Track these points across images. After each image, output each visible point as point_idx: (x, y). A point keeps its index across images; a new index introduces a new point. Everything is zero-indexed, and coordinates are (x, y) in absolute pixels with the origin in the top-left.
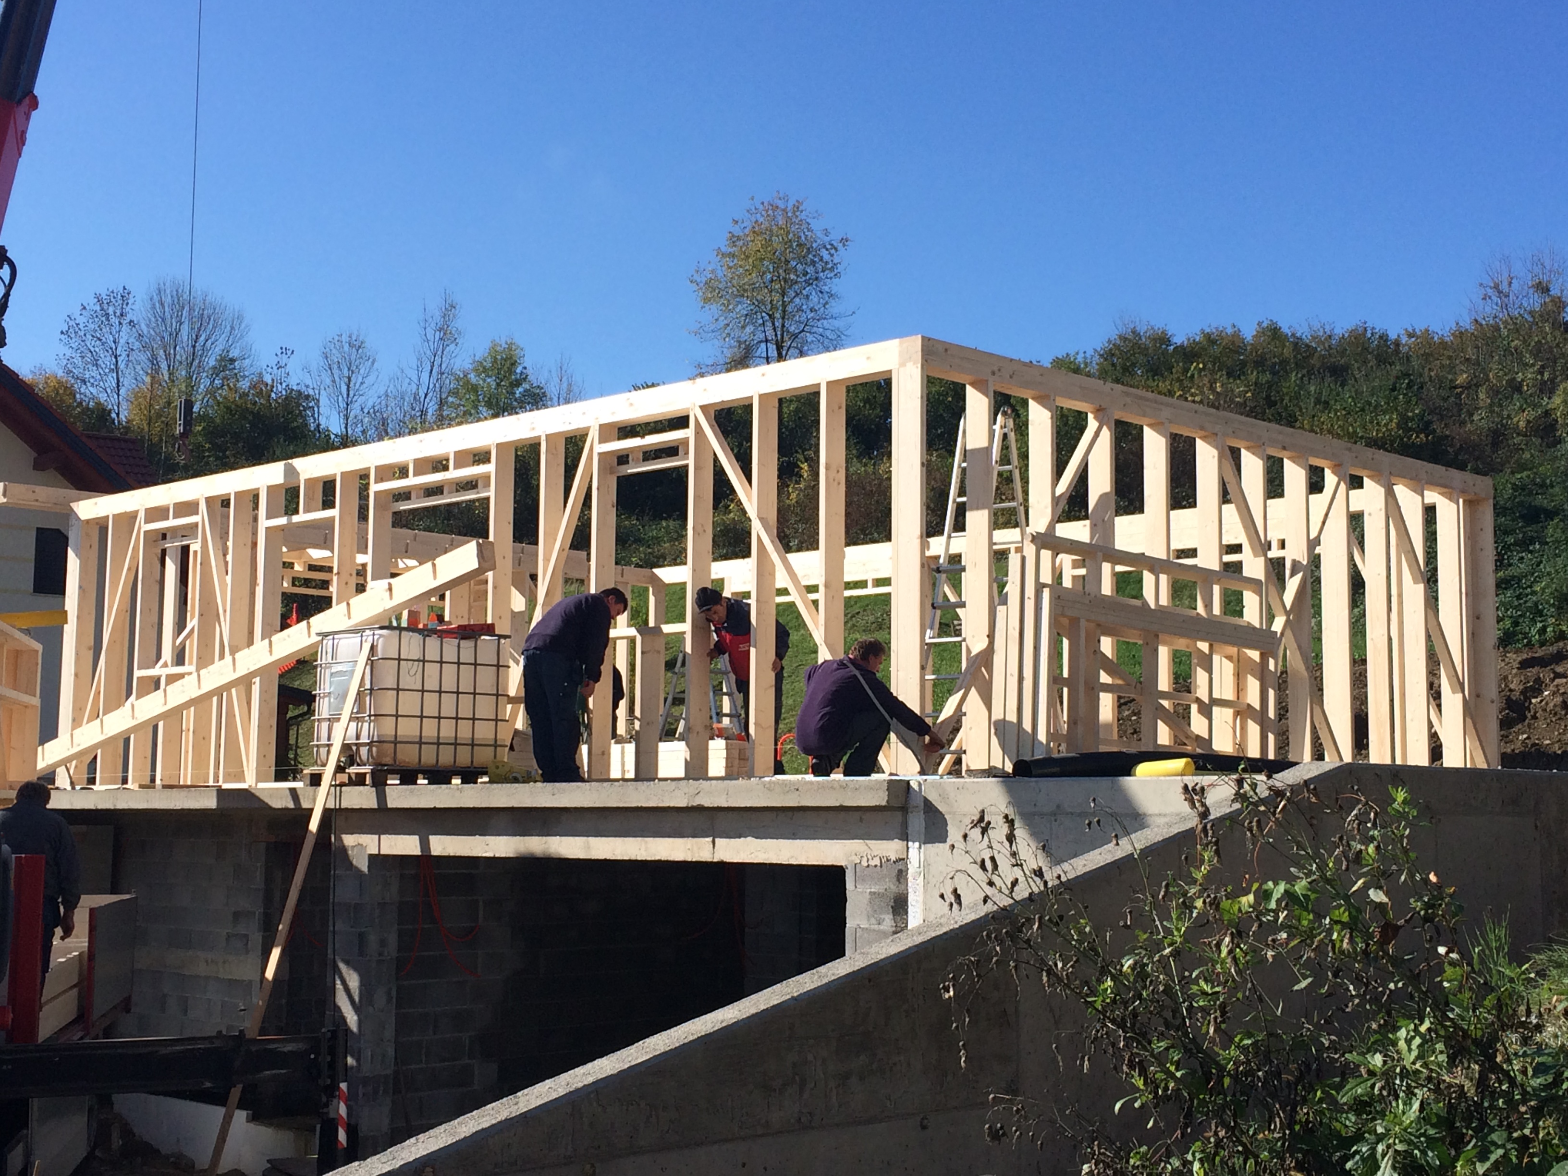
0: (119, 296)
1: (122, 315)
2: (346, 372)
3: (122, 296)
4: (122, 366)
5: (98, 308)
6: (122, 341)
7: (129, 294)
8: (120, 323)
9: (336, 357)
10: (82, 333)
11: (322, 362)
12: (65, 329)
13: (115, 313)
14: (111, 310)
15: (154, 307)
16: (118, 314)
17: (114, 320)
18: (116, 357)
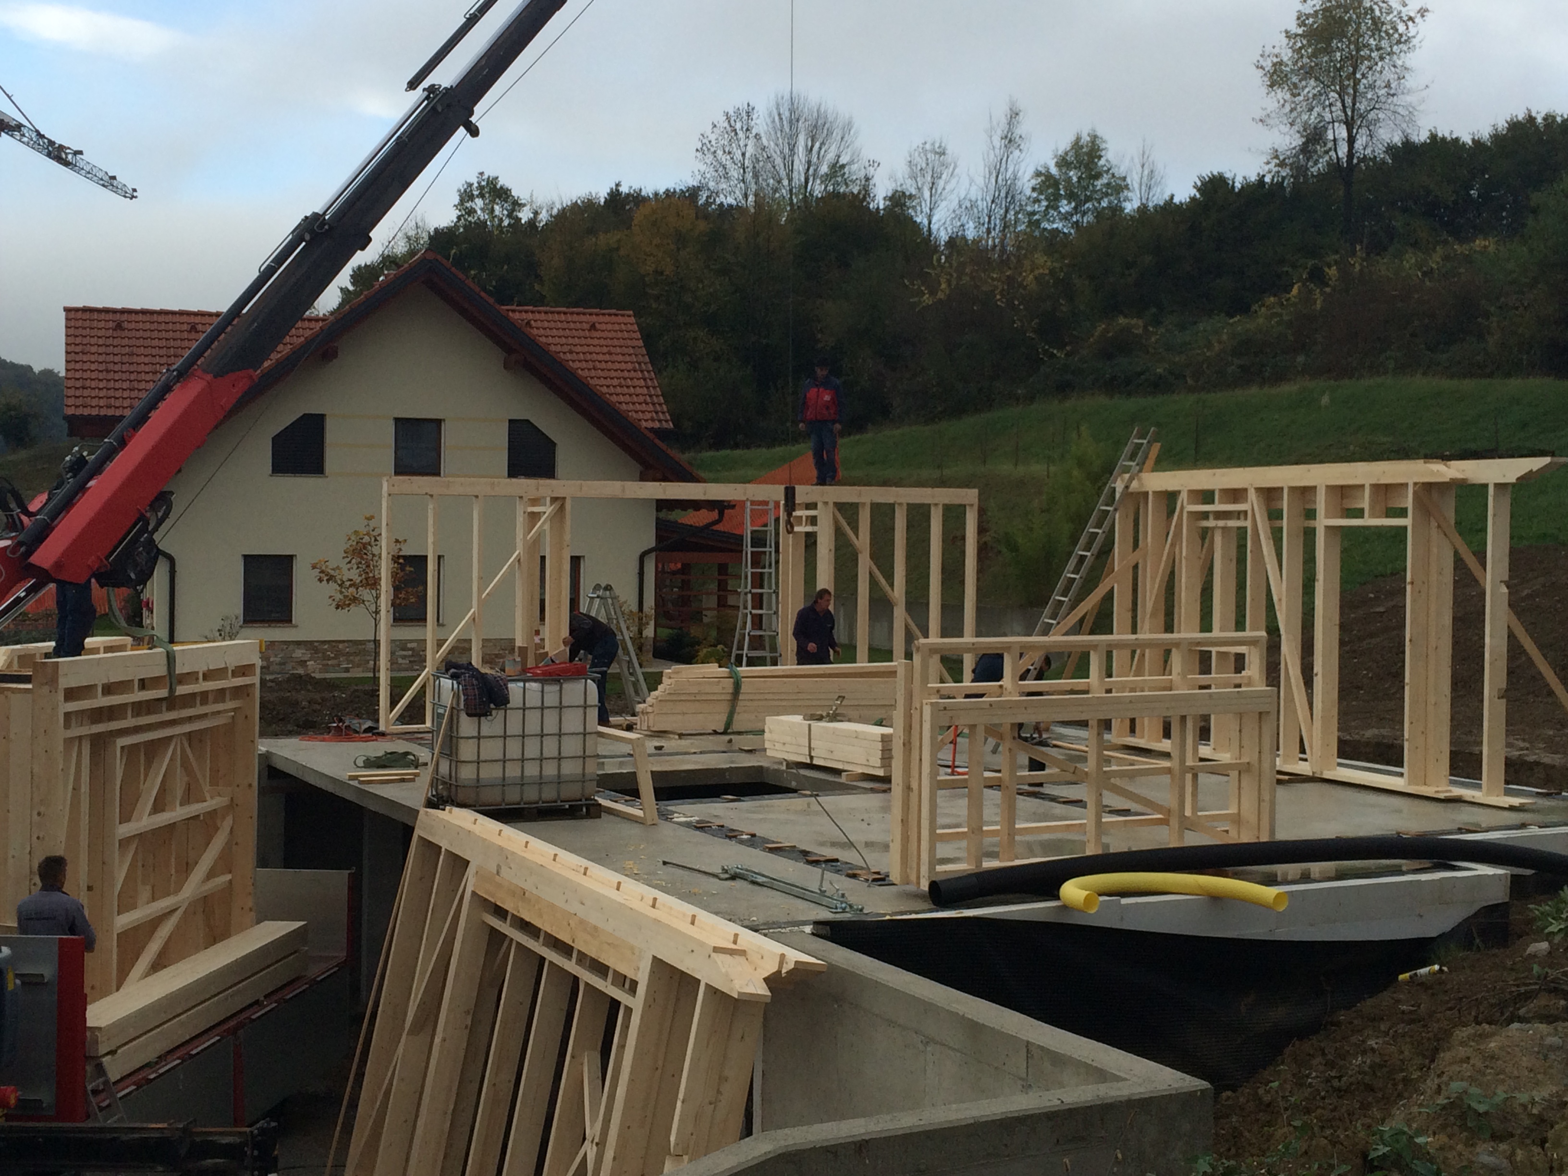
2: (929, 179)
3: (747, 112)
5: (727, 125)
6: (749, 154)
8: (746, 138)
9: (920, 164)
10: (714, 149)
12: (699, 146)
13: (742, 128)
14: (738, 126)
15: (773, 121)
16: (745, 129)
17: (741, 135)
18: (743, 170)
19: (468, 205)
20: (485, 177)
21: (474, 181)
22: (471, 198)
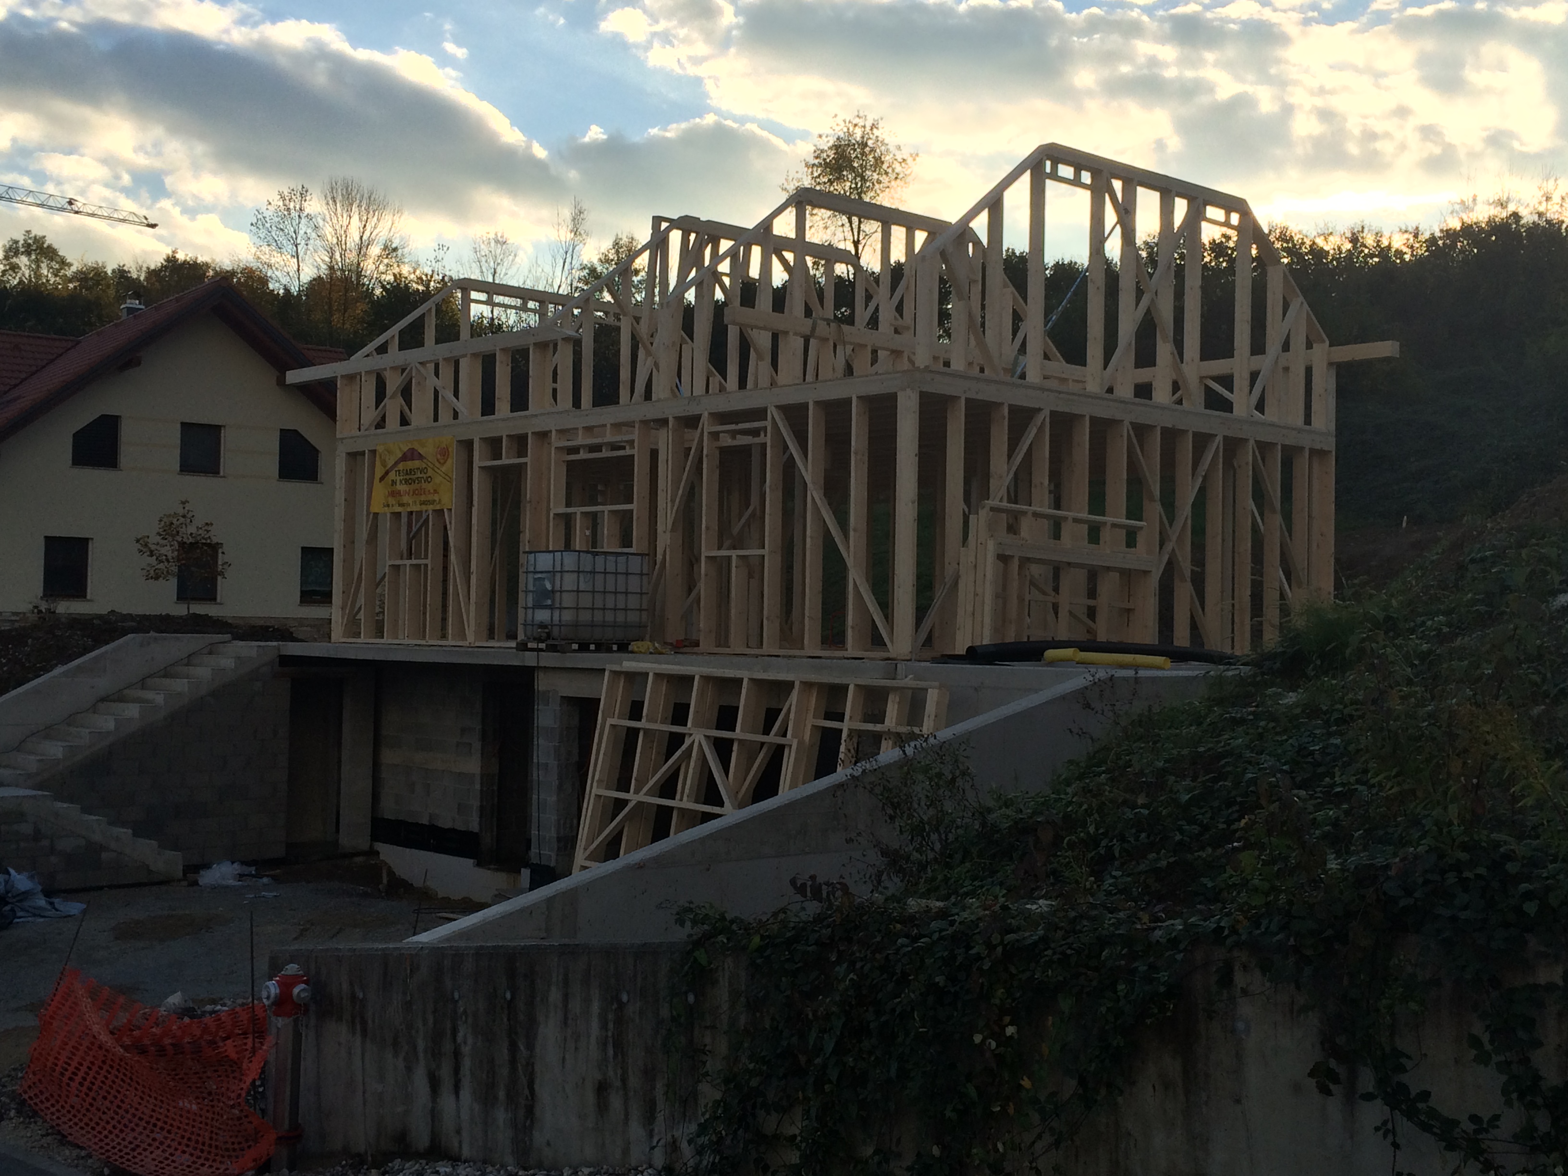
0: (298, 194)
1: (301, 209)
2: (492, 264)
3: (301, 194)
4: (301, 254)
5: (281, 203)
6: (302, 232)
7: (307, 191)
8: (299, 216)
9: (485, 250)
10: (268, 225)
11: (472, 255)
12: (254, 221)
13: (295, 207)
14: (292, 205)
16: (298, 208)
17: (294, 214)
18: (296, 246)
19: (15, 260)
20: (32, 235)
21: (21, 239)
22: (17, 253)
